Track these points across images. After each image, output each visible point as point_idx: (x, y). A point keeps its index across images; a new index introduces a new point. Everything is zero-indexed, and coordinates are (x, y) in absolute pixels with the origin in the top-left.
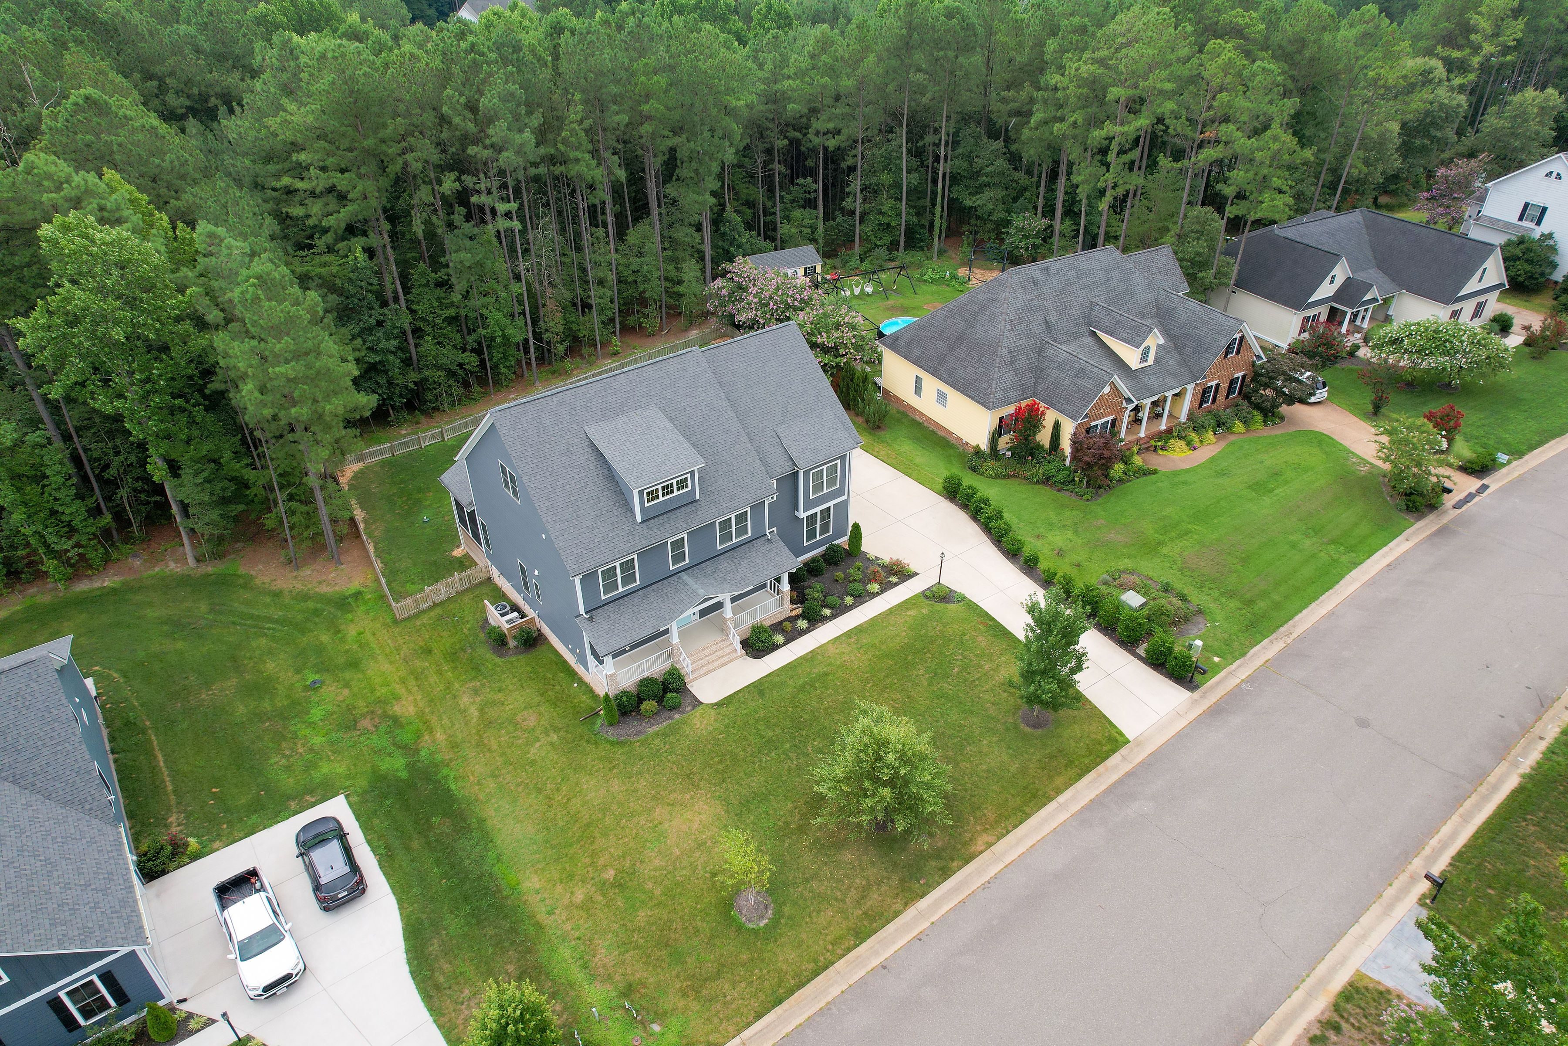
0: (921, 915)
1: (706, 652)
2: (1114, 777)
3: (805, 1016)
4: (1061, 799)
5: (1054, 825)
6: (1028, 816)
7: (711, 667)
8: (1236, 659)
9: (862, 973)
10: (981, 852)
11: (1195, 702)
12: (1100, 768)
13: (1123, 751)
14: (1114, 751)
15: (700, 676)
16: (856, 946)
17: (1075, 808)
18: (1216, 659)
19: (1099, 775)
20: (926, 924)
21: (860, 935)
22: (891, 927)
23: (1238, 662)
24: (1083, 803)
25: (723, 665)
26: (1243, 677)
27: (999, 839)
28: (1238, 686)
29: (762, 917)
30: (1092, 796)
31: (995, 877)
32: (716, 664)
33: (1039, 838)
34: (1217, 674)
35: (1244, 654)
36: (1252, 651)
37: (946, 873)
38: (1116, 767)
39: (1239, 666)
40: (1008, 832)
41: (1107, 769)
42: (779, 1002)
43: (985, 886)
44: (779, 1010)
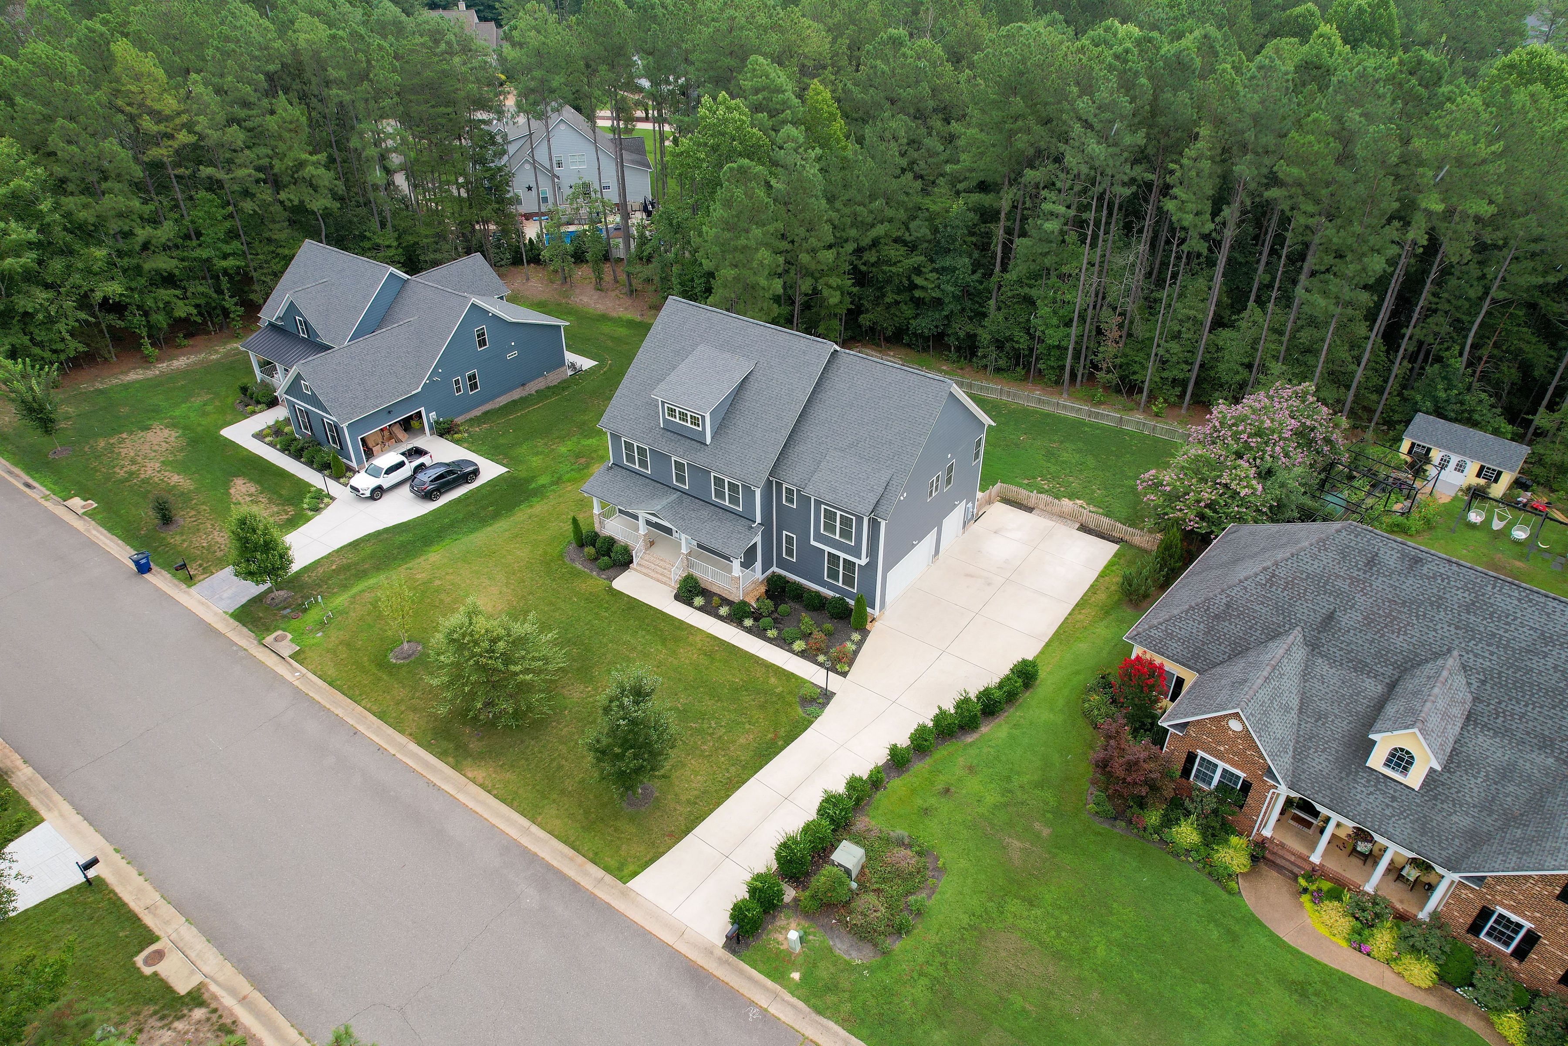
0: (402, 748)
1: (662, 564)
2: (571, 873)
3: (320, 700)
4: (534, 829)
5: (502, 826)
6: (510, 805)
7: (652, 574)
8: (806, 1001)
9: (351, 722)
10: (464, 775)
11: (709, 951)
12: (580, 859)
13: (609, 878)
14: (607, 869)
15: (641, 572)
16: (374, 714)
17: (525, 841)
18: (796, 976)
19: (571, 859)
20: (393, 751)
21: (381, 716)
22: (390, 731)
23: (801, 1004)
24: (533, 848)
25: (658, 581)
26: (772, 1010)
27: (480, 786)
28: (752, 1003)
29: (397, 658)
30: (542, 854)
31: (439, 789)
32: (656, 575)
33: (485, 816)
34: (768, 975)
35: (819, 1012)
36: (831, 1024)
37: (442, 755)
38: (586, 874)
39: (794, 1007)
40: (489, 792)
41: (581, 866)
42: (330, 684)
43: (429, 783)
44: (325, 686)
